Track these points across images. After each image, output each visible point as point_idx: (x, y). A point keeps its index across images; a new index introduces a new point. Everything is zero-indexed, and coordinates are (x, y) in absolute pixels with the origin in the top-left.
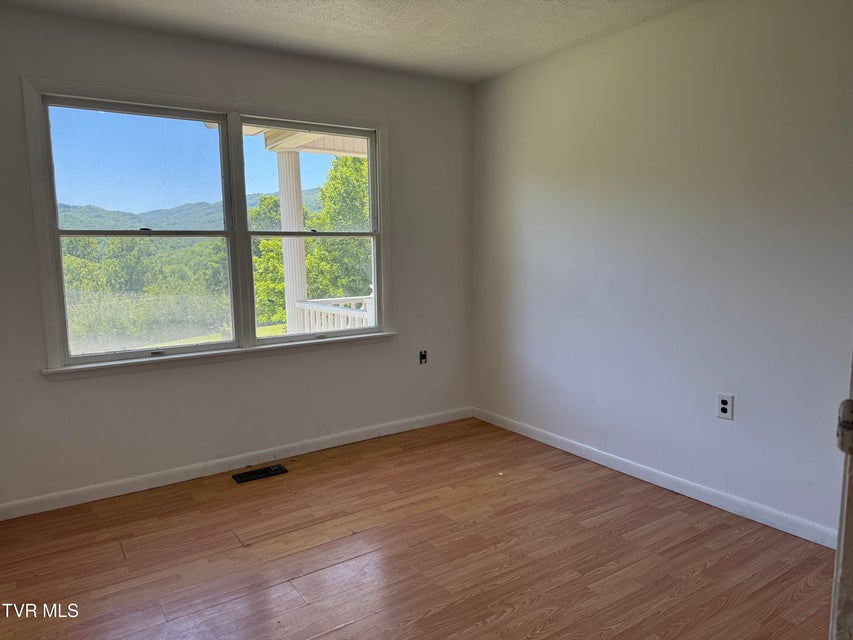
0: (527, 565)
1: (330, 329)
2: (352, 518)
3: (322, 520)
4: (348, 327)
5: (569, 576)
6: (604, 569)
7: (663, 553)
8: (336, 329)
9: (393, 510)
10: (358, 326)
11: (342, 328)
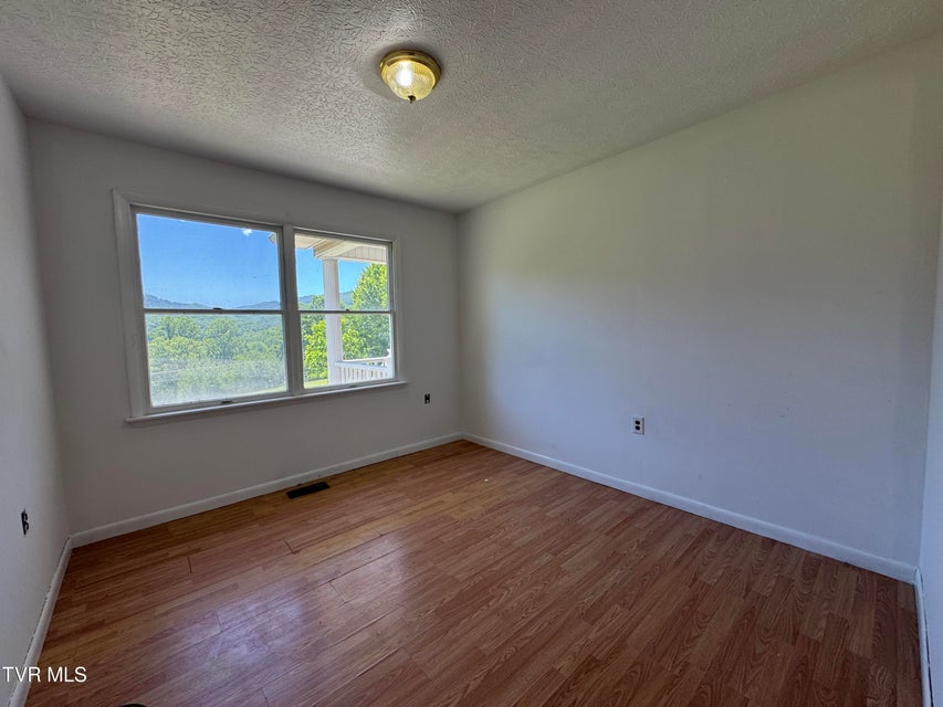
0: (513, 552)
1: (360, 380)
2: (378, 523)
3: (356, 526)
4: (373, 379)
5: (546, 558)
6: (570, 550)
7: (607, 534)
8: (364, 380)
9: (410, 514)
10: (379, 378)
11: (368, 379)
